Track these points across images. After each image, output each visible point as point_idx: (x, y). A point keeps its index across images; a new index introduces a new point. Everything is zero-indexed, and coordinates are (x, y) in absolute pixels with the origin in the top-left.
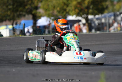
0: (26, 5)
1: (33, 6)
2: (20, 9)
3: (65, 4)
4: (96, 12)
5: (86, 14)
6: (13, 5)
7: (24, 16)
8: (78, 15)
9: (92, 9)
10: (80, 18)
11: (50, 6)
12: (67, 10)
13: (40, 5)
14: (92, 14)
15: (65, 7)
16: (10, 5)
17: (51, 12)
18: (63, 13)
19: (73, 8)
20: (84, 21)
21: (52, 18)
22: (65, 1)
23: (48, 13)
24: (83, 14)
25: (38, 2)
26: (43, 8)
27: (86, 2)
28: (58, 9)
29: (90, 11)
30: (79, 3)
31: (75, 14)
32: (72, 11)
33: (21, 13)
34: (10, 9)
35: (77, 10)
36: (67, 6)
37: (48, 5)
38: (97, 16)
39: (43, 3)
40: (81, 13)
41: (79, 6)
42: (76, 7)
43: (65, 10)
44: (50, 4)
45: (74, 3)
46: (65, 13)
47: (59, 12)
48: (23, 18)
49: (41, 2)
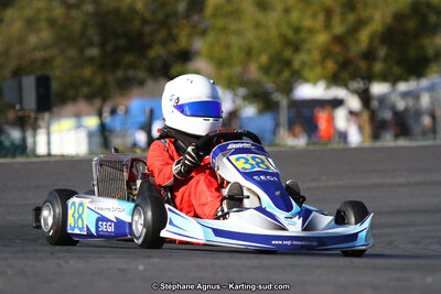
0: (149, 46)
1: (173, 48)
2: (129, 58)
3: (286, 42)
4: (397, 70)
5: (363, 78)
6: (102, 45)
7: (142, 83)
8: (335, 80)
9: (385, 60)
10: (339, 93)
11: (235, 50)
12: (296, 64)
13: (199, 44)
14: (384, 78)
15: (288, 53)
16: (91, 44)
17: (237, 69)
18: (279, 73)
19: (316, 55)
20: (354, 103)
21: (242, 91)
22: (289, 33)
23: (226, 72)
24: (353, 77)
25: (190, 36)
26: (211, 58)
27: (364, 36)
28: (264, 59)
29: (378, 67)
30: (339, 40)
31: (324, 77)
32: (312, 68)
33: (131, 73)
34: (91, 60)
35: (331, 65)
36: (297, 48)
37: (228, 46)
38: (403, 87)
39: (211, 37)
40: (345, 75)
41: (336, 48)
42: (326, 54)
43: (288, 63)
44: (235, 41)
45: (322, 38)
46: (286, 74)
47: (266, 70)
48: (136, 91)
49: (204, 33)
